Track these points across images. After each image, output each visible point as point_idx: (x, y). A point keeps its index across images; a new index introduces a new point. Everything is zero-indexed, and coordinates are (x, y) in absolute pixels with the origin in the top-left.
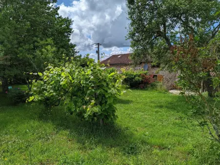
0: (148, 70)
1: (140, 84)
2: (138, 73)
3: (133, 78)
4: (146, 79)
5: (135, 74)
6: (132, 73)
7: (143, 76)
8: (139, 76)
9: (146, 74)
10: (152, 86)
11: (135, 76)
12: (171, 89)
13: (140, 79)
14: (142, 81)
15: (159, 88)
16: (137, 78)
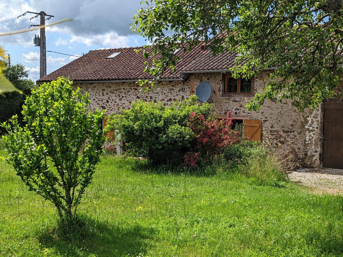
0: (210, 101)
1: (184, 150)
2: (177, 112)
3: (158, 130)
4: (206, 133)
5: (167, 113)
6: (157, 112)
7: (197, 122)
8: (181, 122)
9: (205, 115)
10: (229, 157)
11: (168, 122)
12: (296, 169)
13: (187, 131)
14: (194, 142)
15: (254, 164)
16: (174, 129)
